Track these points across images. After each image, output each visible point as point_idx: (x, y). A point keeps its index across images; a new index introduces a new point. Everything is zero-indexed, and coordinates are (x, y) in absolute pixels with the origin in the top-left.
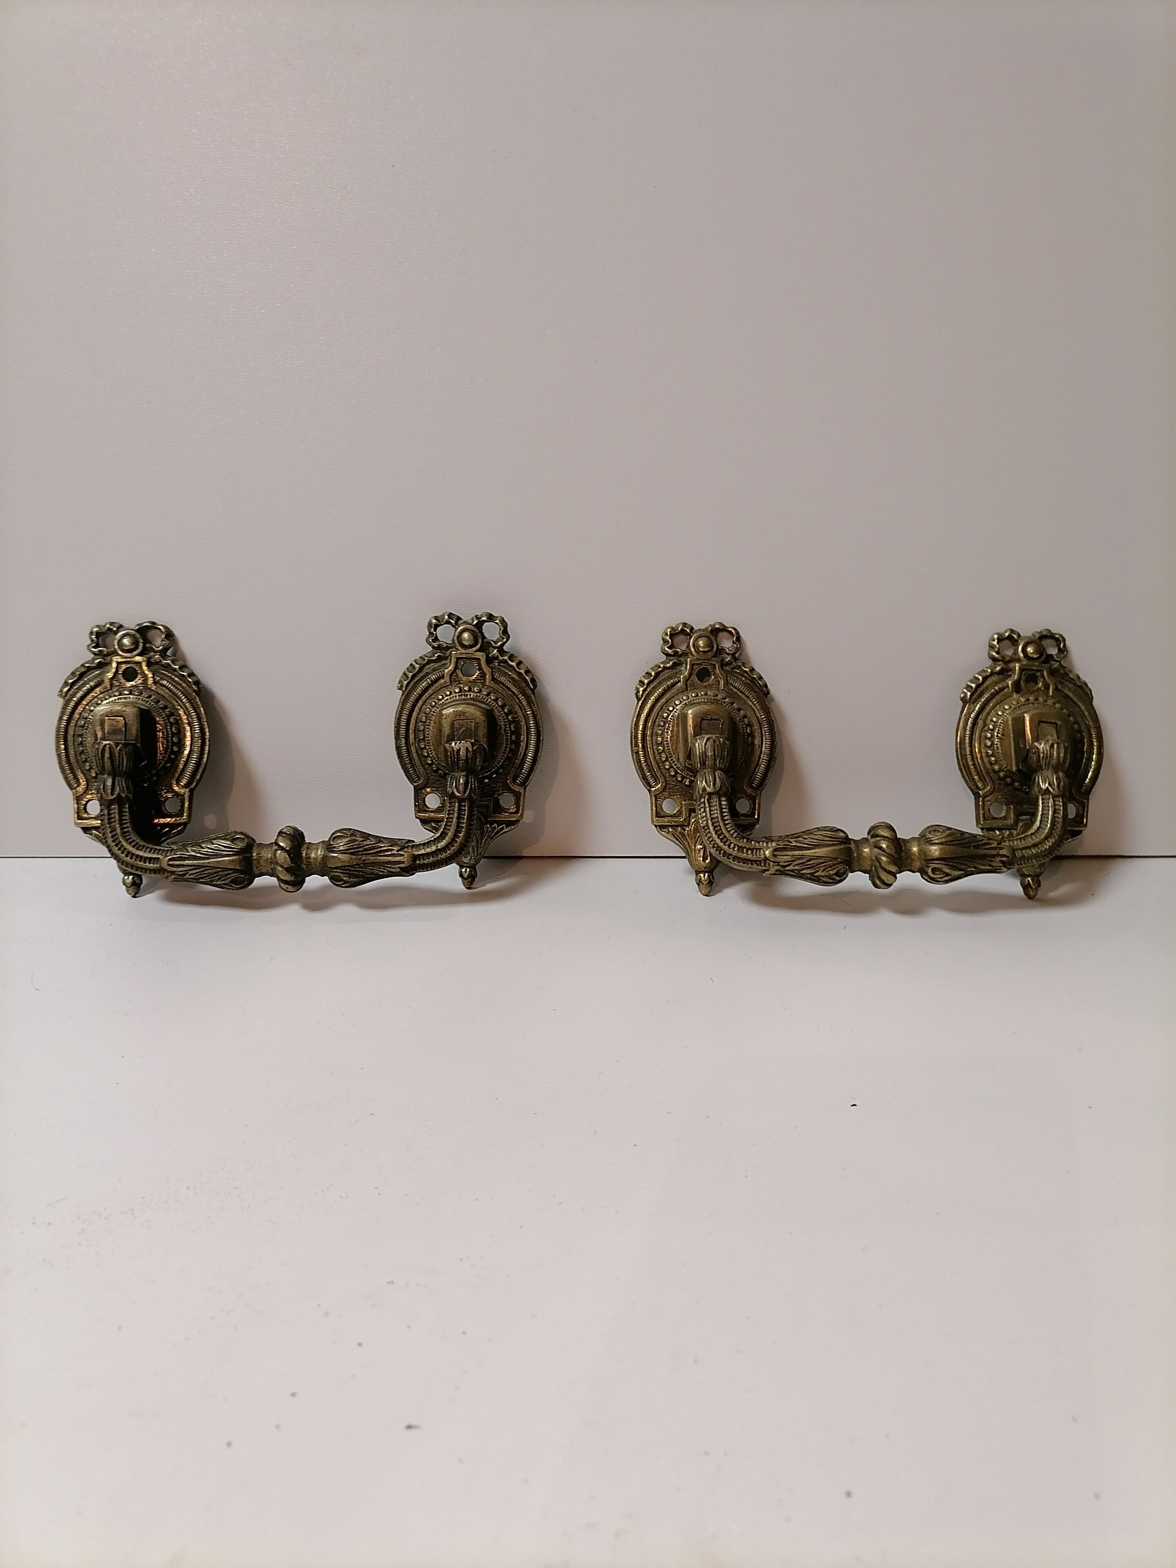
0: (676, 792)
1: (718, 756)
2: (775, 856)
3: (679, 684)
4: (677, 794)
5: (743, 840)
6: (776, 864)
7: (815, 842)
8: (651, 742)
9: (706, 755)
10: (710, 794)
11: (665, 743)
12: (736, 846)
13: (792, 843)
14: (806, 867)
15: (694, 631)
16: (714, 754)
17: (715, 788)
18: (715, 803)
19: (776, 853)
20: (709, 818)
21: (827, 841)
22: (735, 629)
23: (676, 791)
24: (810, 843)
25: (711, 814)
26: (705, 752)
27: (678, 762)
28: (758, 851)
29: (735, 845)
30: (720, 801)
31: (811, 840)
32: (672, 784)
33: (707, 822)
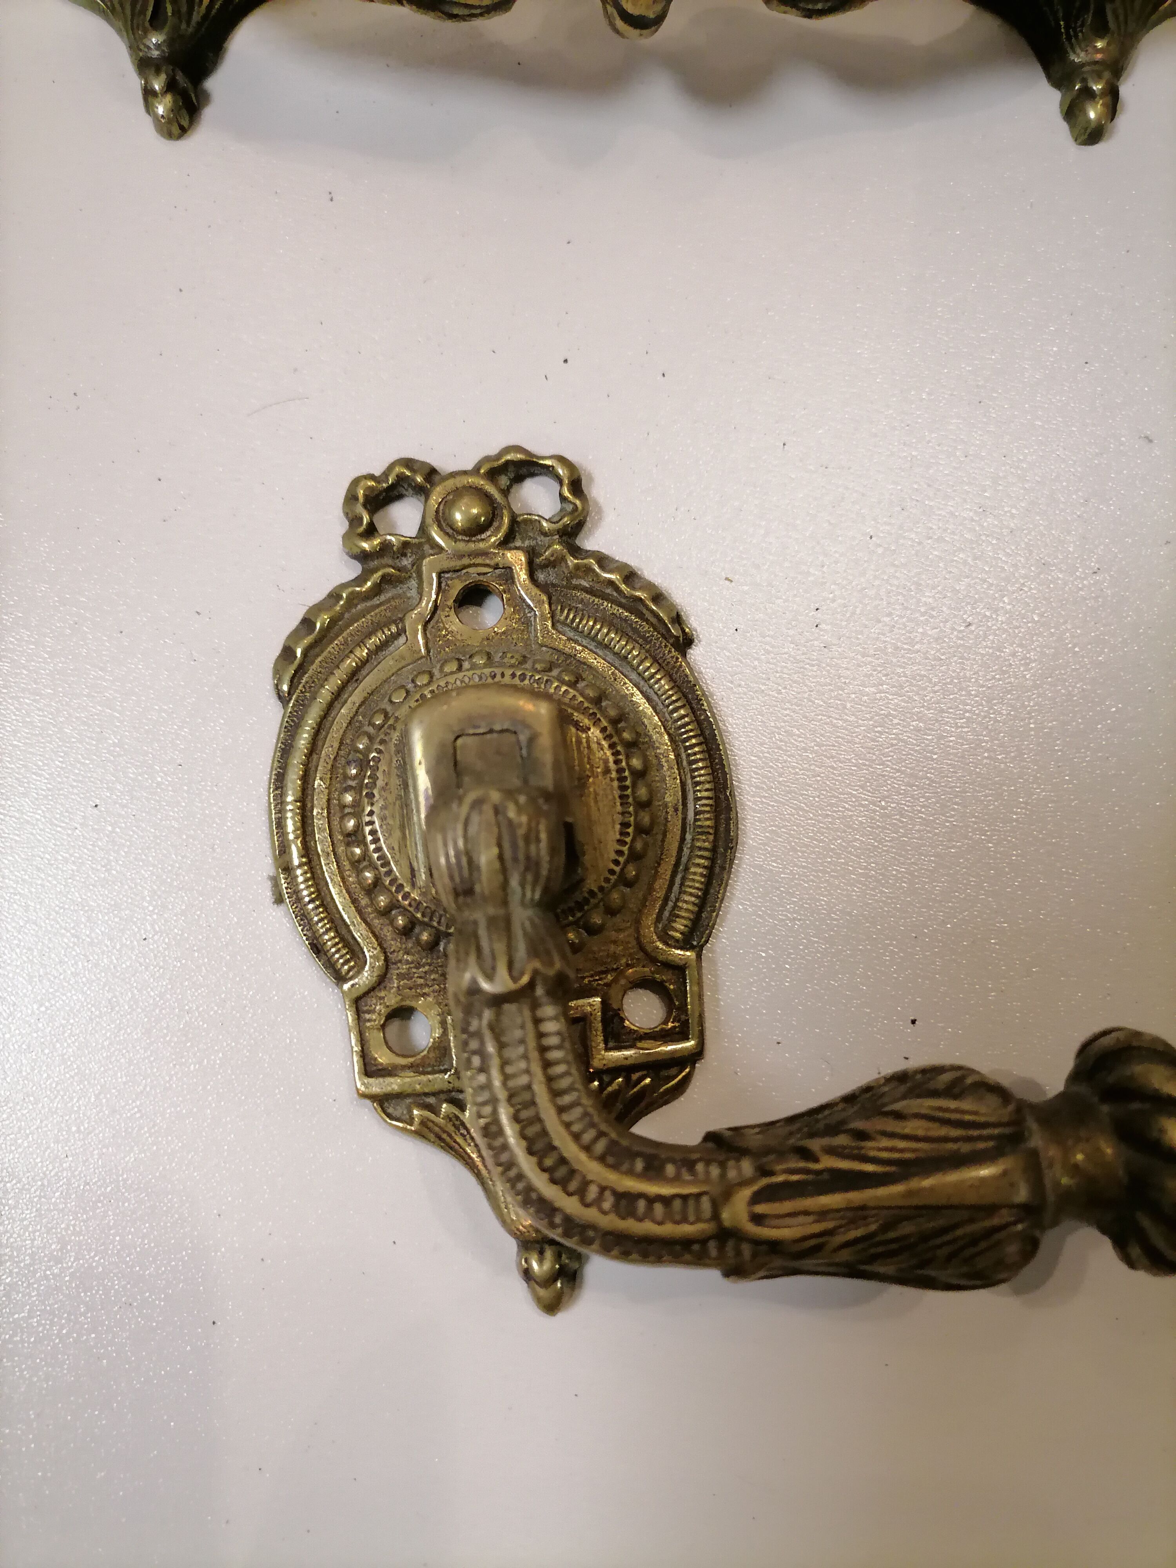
0: (421, 986)
1: (515, 859)
2: (758, 1219)
3: (402, 640)
4: (426, 990)
5: (632, 1165)
6: (764, 1248)
7: (906, 1149)
8: (327, 835)
9: (470, 862)
10: (498, 1001)
11: (367, 829)
12: (607, 1193)
13: (816, 1160)
14: (880, 1249)
15: (436, 478)
16: (501, 857)
17: (515, 979)
18: (518, 1034)
19: (760, 1209)
20: (502, 1095)
21: (946, 1139)
22: (561, 459)
23: (421, 981)
24: (885, 1155)
25: (506, 1078)
26: (468, 853)
27: (413, 885)
28: (691, 1203)
29: (603, 1189)
30: (537, 1021)
31: (885, 1143)
32: (407, 962)
33: (495, 1112)
